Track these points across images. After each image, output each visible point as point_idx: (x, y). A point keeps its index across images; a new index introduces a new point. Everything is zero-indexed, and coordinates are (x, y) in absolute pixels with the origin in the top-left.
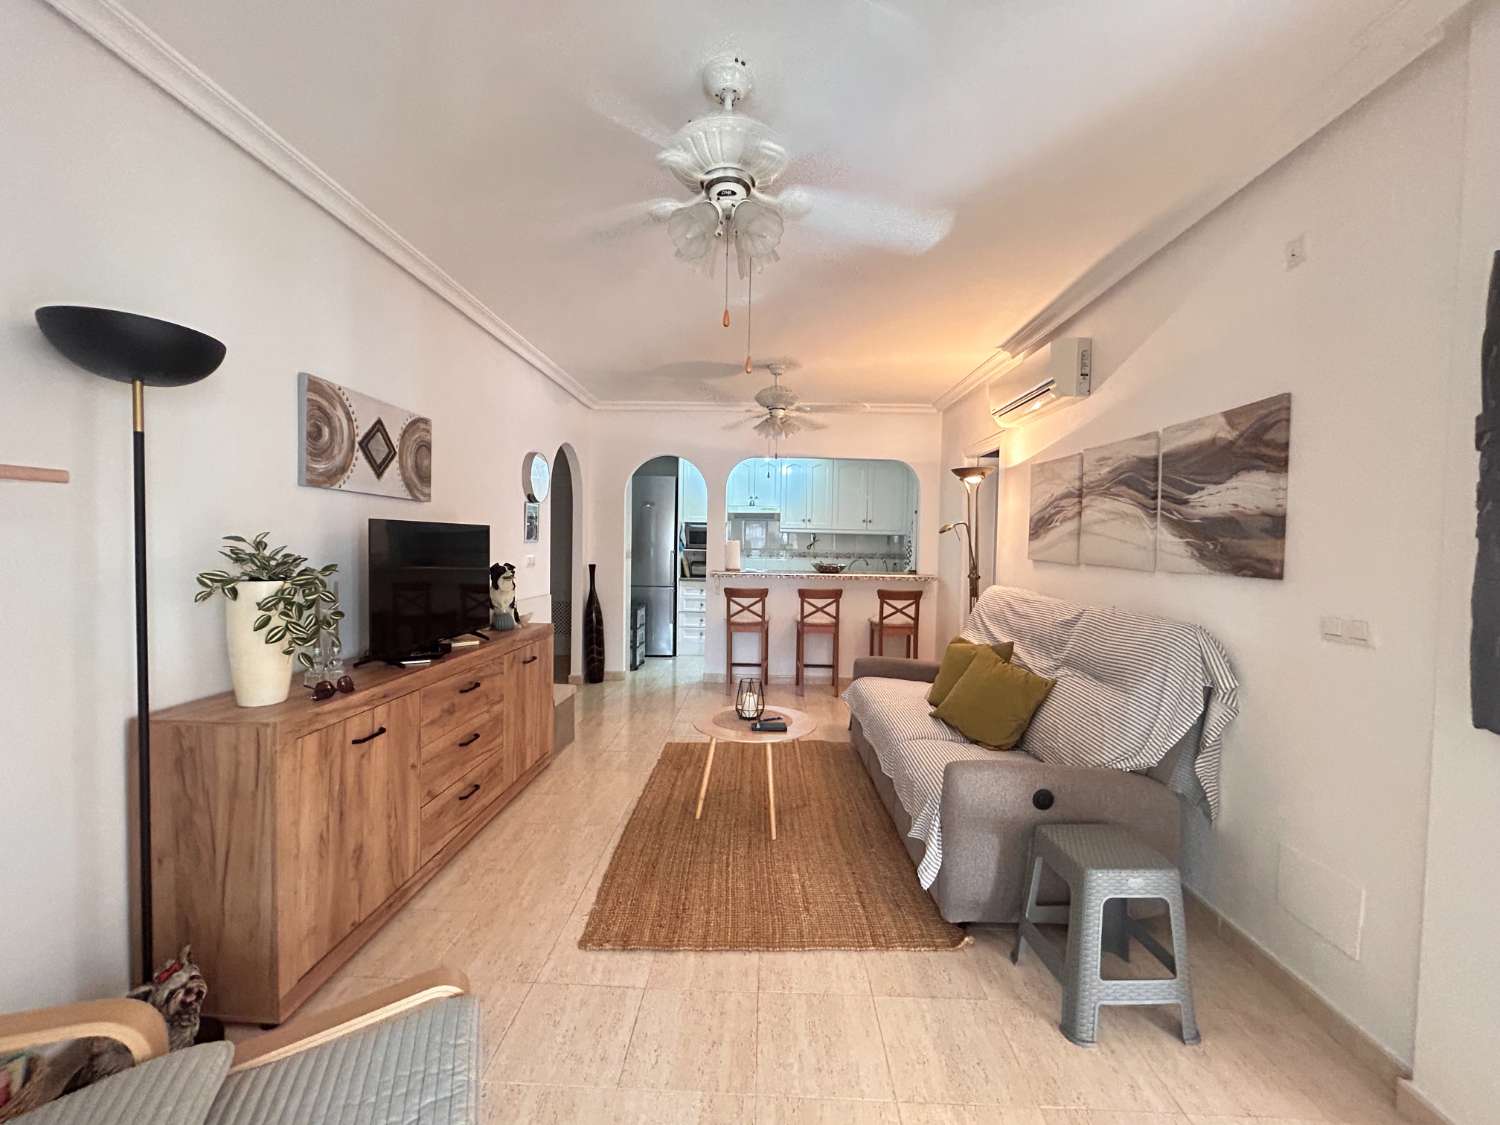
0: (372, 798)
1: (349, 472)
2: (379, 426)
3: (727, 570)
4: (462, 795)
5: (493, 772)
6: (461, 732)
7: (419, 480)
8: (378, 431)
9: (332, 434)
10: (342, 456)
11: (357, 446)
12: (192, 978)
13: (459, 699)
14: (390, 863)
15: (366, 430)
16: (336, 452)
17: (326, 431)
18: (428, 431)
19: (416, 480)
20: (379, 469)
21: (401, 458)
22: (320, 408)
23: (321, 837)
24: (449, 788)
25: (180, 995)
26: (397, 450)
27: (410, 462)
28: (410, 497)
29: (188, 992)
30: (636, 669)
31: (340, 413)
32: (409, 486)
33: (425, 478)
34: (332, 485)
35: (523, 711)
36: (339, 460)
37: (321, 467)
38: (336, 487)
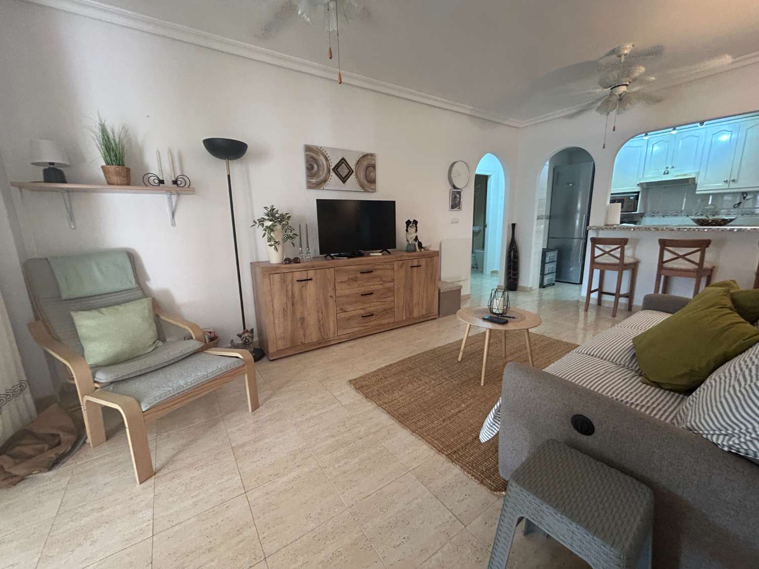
0: (308, 302)
1: (328, 182)
2: (343, 161)
3: (607, 225)
4: (363, 315)
5: (387, 311)
6: (363, 290)
7: (370, 181)
8: (343, 162)
9: (318, 166)
10: (324, 176)
11: (331, 171)
12: (249, 336)
13: (359, 275)
14: (320, 328)
15: (336, 163)
16: (321, 173)
17: (315, 167)
18: (374, 160)
19: (366, 182)
20: (344, 180)
21: (356, 172)
22: (312, 157)
23: (284, 309)
24: (356, 310)
25: (244, 339)
26: (354, 170)
27: (362, 175)
28: (362, 190)
29: (246, 339)
30: (544, 287)
31: (322, 158)
32: (362, 186)
33: (372, 181)
34: (321, 187)
35: (411, 289)
36: (322, 177)
37: (314, 181)
38: (322, 188)
